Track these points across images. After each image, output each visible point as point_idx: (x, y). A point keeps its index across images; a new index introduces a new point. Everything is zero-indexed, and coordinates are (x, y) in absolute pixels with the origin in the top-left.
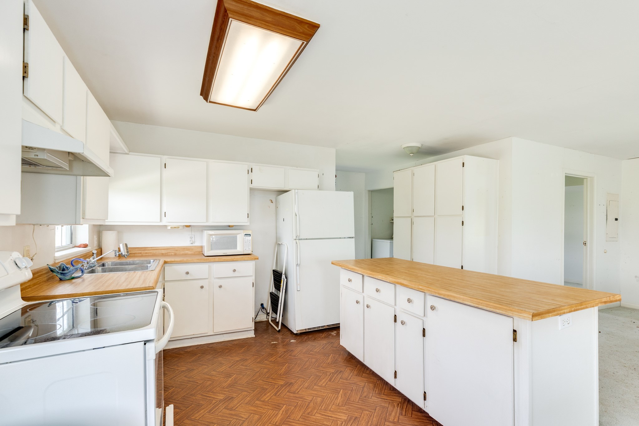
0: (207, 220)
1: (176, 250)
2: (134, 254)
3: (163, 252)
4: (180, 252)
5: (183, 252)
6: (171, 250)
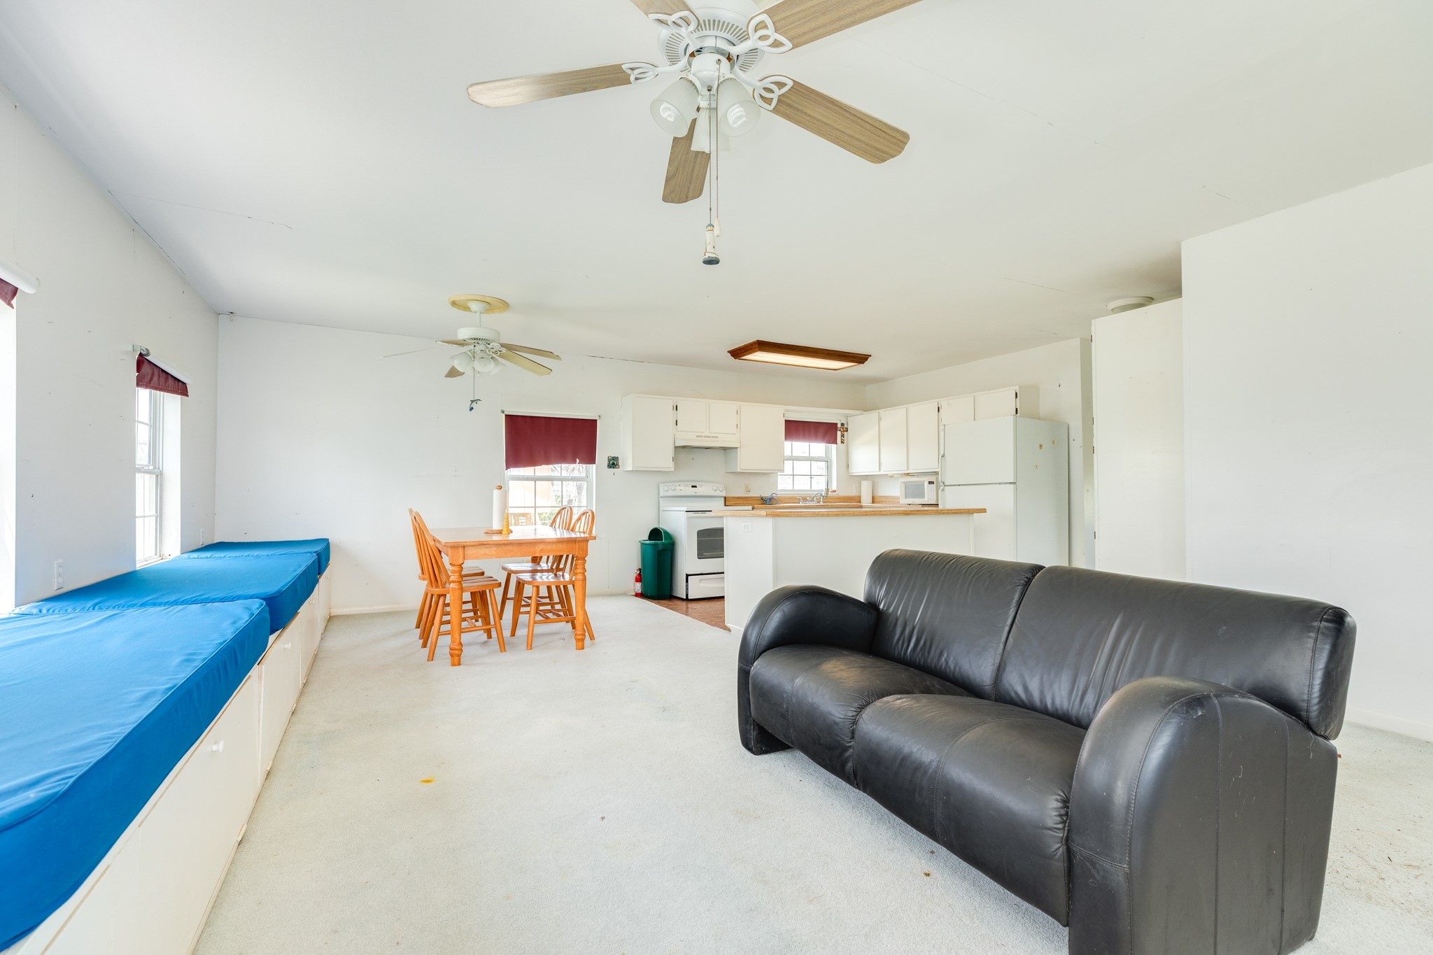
0: (908, 468)
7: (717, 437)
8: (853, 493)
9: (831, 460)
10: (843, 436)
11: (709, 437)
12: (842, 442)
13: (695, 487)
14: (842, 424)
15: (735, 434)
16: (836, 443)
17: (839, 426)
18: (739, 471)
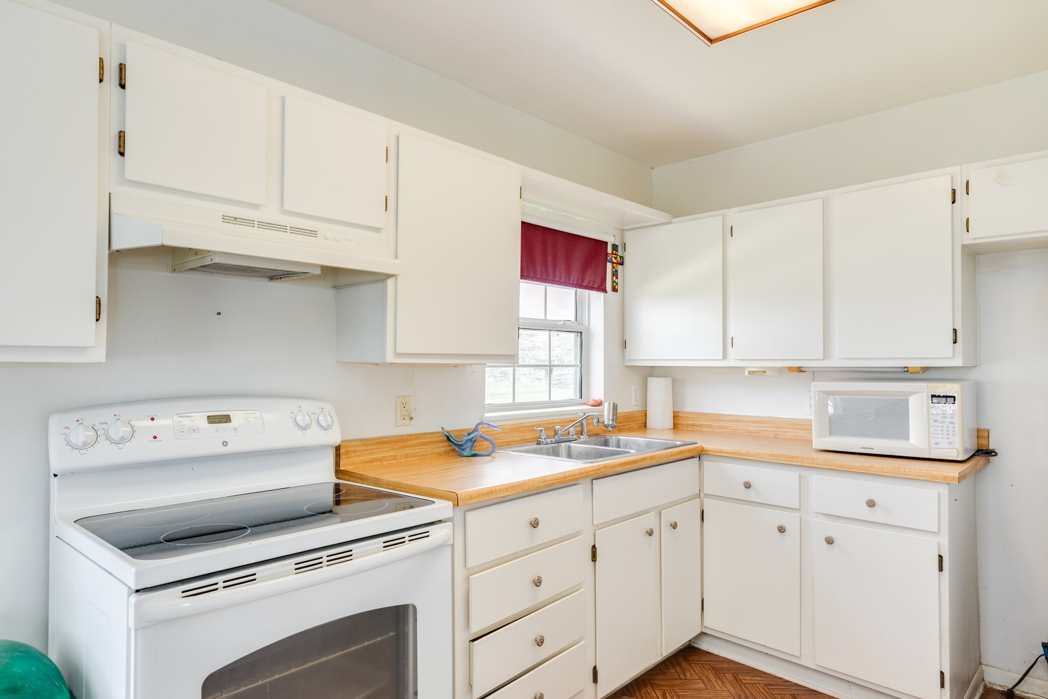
0: (826, 355)
1: (778, 428)
2: (700, 426)
3: (752, 428)
4: (784, 432)
5: (793, 434)
6: (767, 425)
7: (313, 233)
8: (629, 405)
9: (588, 328)
10: (615, 274)
11: (282, 228)
12: (615, 289)
13: (226, 419)
14: (615, 247)
15: (377, 230)
16: (605, 291)
17: (610, 250)
18: (390, 358)
